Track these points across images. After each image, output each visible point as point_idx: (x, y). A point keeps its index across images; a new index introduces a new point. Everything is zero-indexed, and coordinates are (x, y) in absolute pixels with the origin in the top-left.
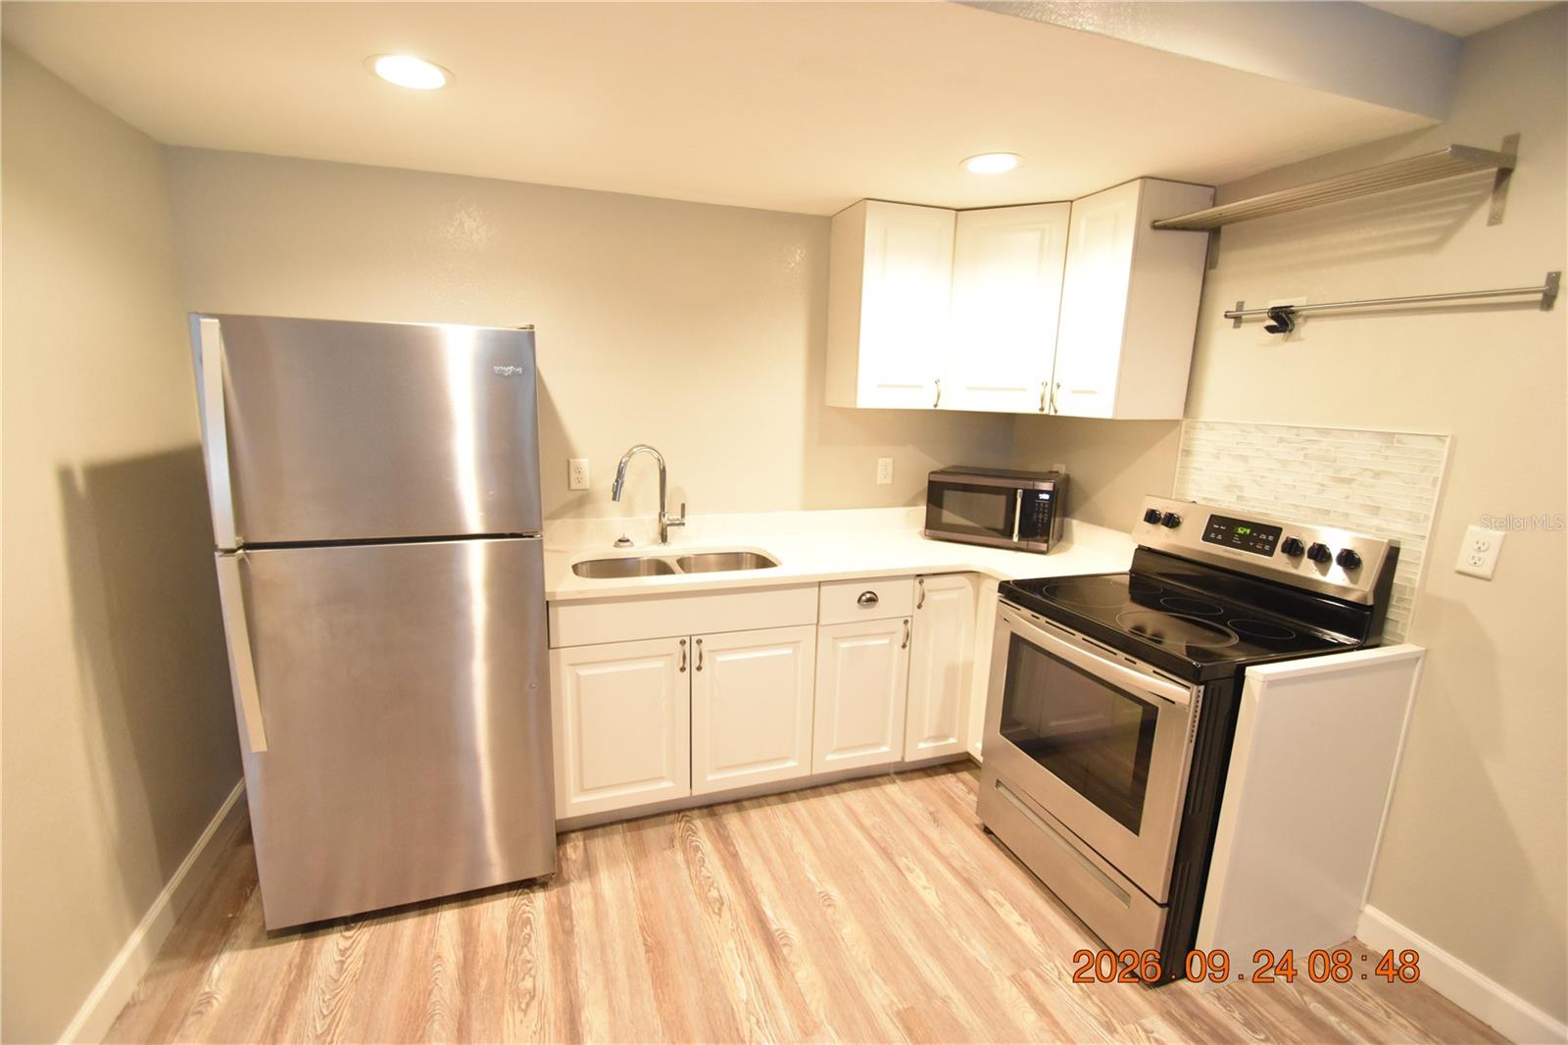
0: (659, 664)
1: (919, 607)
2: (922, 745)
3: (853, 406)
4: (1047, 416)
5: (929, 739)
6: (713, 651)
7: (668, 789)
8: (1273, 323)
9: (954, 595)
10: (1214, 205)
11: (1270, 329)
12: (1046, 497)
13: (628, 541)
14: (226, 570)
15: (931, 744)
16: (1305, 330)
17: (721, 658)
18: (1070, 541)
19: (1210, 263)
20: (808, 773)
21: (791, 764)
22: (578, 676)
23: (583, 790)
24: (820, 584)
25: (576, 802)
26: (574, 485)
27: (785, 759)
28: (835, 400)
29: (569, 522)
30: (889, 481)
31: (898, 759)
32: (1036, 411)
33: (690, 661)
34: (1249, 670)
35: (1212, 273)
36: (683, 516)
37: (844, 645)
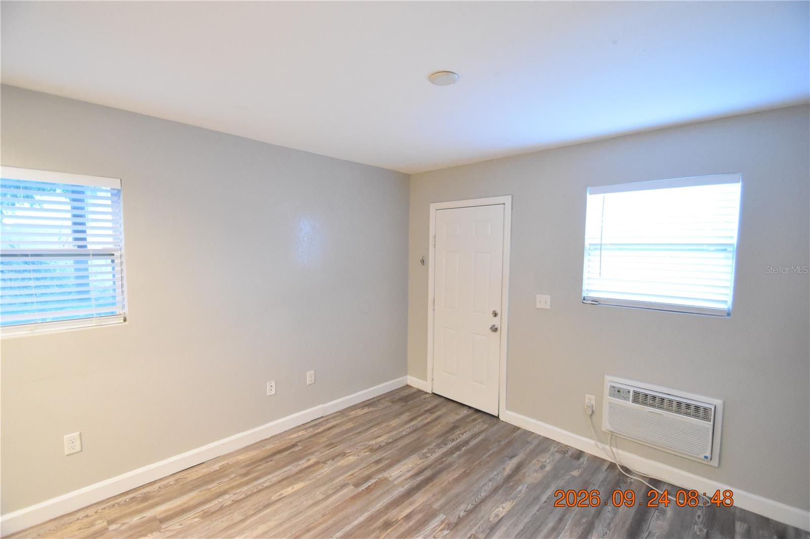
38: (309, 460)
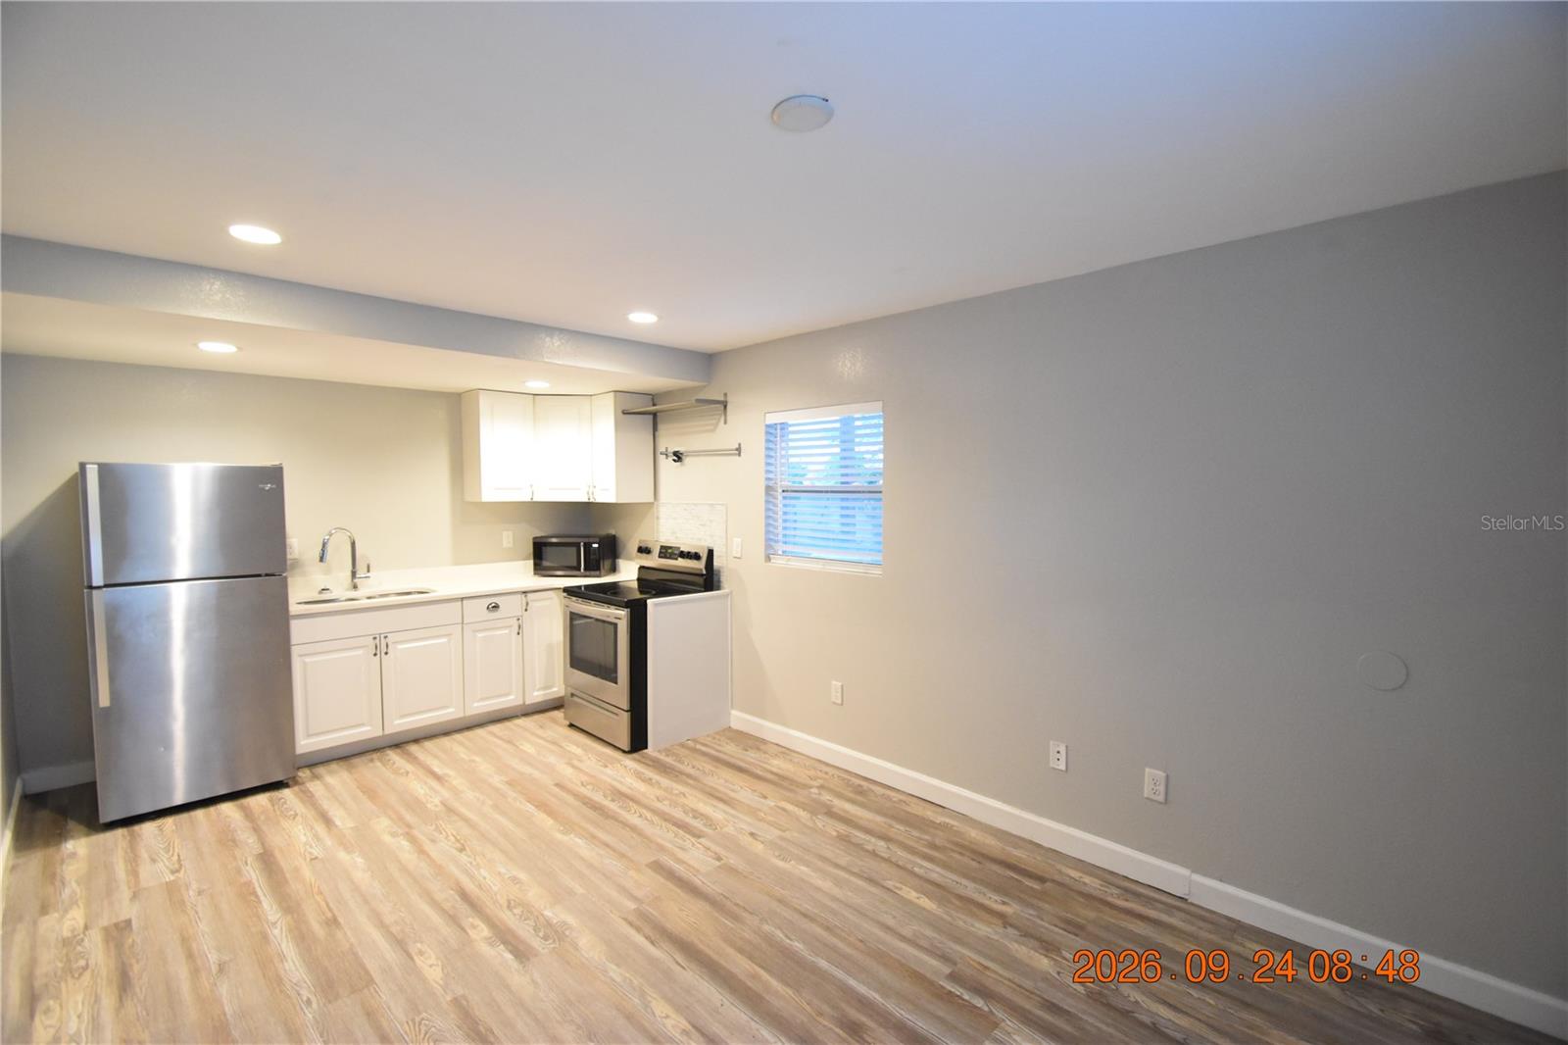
0: (360, 652)
1: (526, 610)
2: (536, 694)
3: (479, 500)
4: (592, 503)
5: (538, 690)
6: (395, 643)
7: (367, 731)
8: (675, 458)
9: (547, 603)
10: (654, 405)
11: (674, 460)
12: (595, 546)
13: (328, 589)
14: (98, 599)
15: (542, 692)
16: (687, 460)
17: (400, 647)
18: (619, 572)
19: (655, 429)
20: (461, 715)
21: (451, 710)
22: (305, 663)
23: (309, 736)
24: (462, 599)
25: (306, 743)
27: (447, 707)
28: (468, 498)
30: (511, 545)
31: (521, 702)
32: (587, 500)
33: (380, 648)
34: (648, 601)
35: (657, 433)
36: (368, 571)
37: (480, 635)
38: (1004, 903)
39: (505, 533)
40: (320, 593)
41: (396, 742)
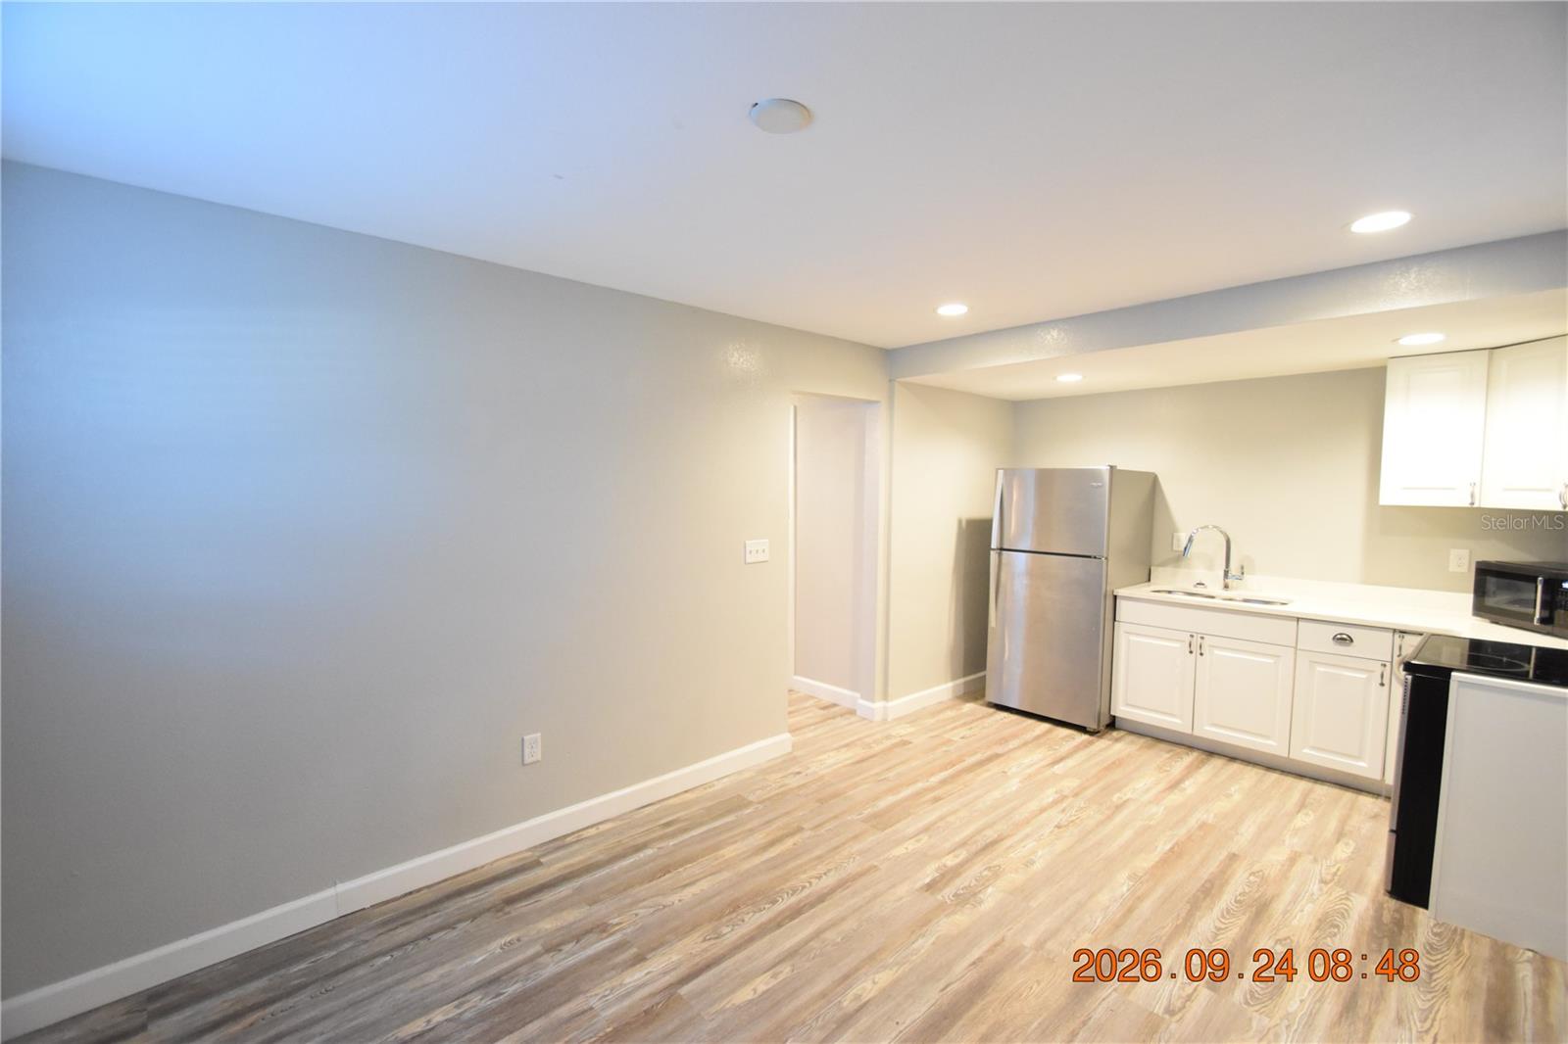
0: (1177, 645)
6: (1214, 647)
7: (1178, 724)
13: (1203, 584)
14: (993, 556)
17: (1217, 652)
21: (1270, 742)
23: (1128, 705)
24: (1298, 619)
25: (1123, 708)
26: (1175, 548)
29: (1169, 570)
30: (1464, 569)
33: (1195, 647)
34: (1454, 674)
36: (1240, 574)
37: (1321, 669)
39: (1454, 553)
40: (1195, 586)
41: (1211, 750)
